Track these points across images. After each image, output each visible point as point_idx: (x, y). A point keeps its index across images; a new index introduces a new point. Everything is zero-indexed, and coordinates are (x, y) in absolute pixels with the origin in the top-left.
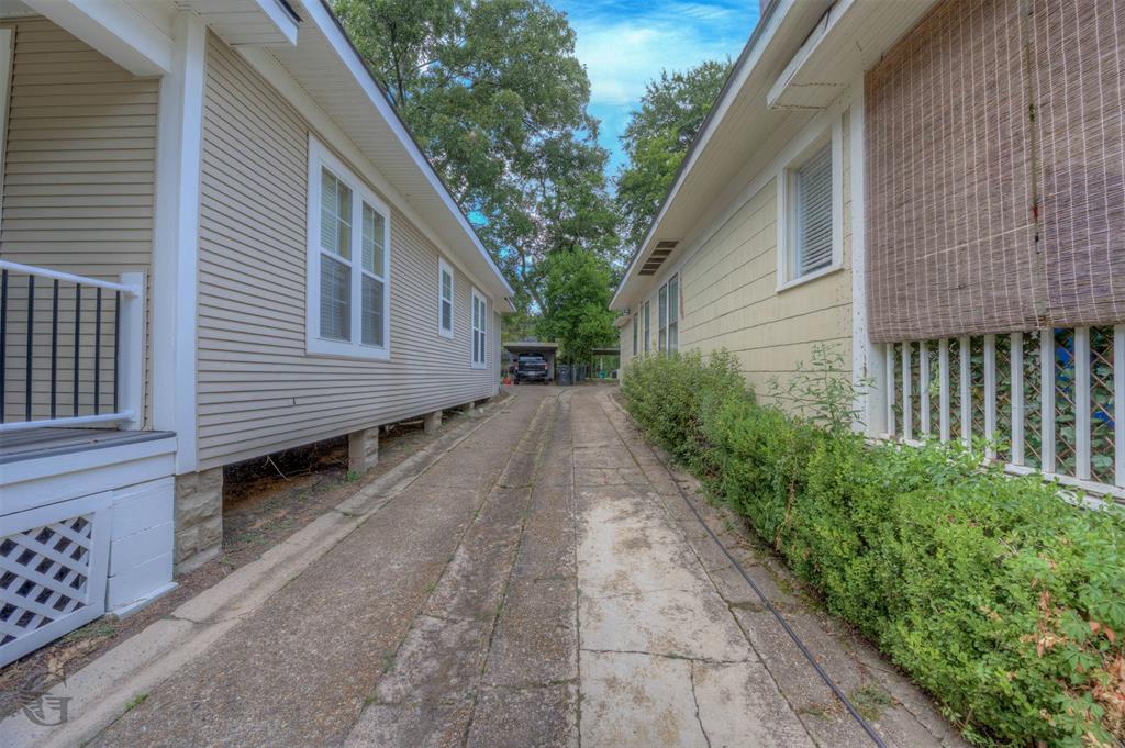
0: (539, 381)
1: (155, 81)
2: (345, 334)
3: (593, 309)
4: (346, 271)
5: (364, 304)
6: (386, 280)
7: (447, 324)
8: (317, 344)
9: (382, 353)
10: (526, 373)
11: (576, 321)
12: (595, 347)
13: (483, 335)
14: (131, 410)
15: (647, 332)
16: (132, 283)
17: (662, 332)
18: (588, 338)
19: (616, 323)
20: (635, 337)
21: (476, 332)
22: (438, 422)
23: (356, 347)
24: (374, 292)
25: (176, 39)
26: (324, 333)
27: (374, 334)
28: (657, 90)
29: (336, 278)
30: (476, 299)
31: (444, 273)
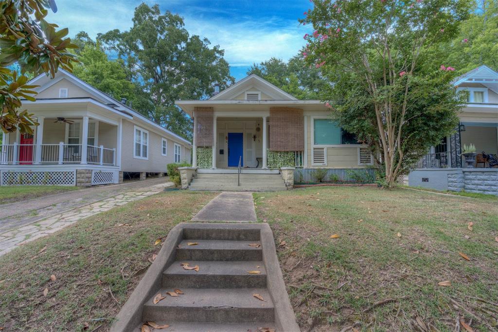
1: (117, 126)
2: (139, 155)
4: (140, 144)
5: (143, 150)
6: (148, 145)
7: (164, 152)
8: (135, 157)
9: (147, 159)
13: (179, 156)
14: (114, 164)
16: (114, 149)
21: (176, 155)
22: (161, 175)
23: (141, 157)
24: (145, 147)
25: (119, 121)
26: (136, 155)
27: (145, 155)
29: (138, 146)
30: (176, 146)
31: (163, 141)
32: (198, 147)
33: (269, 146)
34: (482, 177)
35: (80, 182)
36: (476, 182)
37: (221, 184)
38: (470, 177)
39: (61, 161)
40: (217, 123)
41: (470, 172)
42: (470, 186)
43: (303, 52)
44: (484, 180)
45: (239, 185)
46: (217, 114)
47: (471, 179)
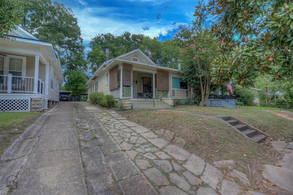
0: (67, 100)
1: (45, 65)
3: (81, 84)
5: (52, 84)
7: (56, 87)
8: (51, 89)
9: (53, 91)
10: (63, 99)
11: (77, 86)
12: (82, 93)
14: (43, 94)
15: (93, 90)
16: (43, 83)
17: (96, 89)
18: (80, 90)
19: (87, 88)
20: (91, 90)
25: (47, 61)
26: (51, 87)
28: (97, 36)
30: (58, 82)
31: (56, 78)
32: (124, 86)
33: (156, 88)
34: (217, 102)
35: (35, 108)
36: (215, 104)
37: (147, 106)
38: (213, 102)
39: (9, 90)
40: (133, 74)
41: (213, 100)
42: (213, 105)
43: (125, 34)
44: (217, 103)
45: (154, 106)
46: (134, 69)
47: (213, 103)
